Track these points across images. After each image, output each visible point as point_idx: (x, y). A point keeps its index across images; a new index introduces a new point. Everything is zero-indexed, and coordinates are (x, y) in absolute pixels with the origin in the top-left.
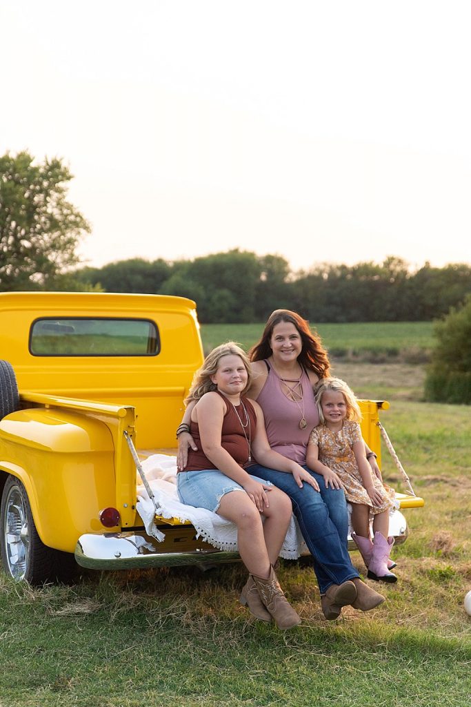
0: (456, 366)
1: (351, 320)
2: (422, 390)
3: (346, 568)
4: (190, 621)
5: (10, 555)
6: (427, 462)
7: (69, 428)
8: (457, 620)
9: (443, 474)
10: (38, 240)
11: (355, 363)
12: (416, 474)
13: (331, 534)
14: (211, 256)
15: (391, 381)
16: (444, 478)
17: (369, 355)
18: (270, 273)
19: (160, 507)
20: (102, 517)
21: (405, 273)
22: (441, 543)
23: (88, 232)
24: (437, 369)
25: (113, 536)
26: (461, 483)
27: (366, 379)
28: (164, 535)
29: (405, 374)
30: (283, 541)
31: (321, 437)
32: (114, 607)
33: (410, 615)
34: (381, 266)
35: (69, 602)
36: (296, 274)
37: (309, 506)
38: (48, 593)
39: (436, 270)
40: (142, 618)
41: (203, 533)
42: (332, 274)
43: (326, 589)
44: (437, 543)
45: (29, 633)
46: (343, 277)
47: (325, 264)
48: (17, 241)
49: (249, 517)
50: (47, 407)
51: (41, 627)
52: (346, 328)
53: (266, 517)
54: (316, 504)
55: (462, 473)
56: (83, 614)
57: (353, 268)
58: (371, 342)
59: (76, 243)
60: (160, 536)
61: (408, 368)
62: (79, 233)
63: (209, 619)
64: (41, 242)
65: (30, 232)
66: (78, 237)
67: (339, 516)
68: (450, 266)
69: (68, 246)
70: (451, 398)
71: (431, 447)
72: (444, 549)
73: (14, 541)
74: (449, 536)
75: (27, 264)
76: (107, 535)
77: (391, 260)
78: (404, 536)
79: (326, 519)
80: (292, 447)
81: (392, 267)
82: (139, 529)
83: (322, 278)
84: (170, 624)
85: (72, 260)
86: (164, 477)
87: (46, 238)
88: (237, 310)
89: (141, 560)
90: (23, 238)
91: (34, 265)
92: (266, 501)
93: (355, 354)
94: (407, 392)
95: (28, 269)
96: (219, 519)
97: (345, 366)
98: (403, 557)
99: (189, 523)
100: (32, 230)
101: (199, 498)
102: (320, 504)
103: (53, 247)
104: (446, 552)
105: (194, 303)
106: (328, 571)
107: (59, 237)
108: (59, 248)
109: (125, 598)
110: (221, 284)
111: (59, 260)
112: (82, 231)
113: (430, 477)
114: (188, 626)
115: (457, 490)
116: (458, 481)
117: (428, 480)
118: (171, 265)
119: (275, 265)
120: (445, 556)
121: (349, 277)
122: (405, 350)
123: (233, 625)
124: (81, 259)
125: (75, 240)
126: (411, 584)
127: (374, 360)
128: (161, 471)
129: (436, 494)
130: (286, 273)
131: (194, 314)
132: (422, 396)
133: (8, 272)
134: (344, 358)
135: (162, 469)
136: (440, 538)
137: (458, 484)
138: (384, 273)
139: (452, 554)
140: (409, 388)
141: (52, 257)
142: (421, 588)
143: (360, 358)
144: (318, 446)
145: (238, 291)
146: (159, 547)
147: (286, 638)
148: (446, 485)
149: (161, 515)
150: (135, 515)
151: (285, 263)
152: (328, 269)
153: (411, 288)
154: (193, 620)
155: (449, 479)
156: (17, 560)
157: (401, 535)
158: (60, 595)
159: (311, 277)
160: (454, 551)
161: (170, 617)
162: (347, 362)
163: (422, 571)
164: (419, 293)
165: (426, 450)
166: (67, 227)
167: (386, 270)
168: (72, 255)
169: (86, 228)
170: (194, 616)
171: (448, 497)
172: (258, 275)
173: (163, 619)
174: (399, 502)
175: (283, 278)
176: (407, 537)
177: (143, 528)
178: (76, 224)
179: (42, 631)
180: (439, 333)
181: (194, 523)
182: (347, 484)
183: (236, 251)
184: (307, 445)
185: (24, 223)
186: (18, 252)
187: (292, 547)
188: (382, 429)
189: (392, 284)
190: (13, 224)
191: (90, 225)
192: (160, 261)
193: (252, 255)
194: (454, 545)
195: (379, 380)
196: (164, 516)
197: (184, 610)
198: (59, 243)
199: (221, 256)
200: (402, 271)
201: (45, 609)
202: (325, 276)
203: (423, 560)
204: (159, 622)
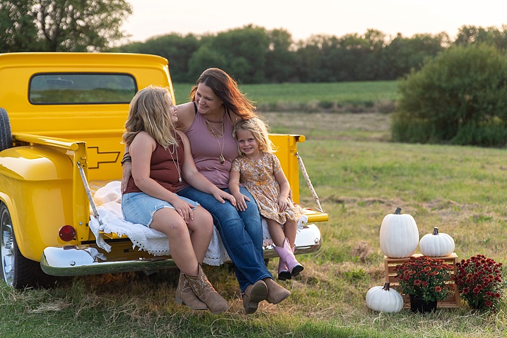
0: (417, 114)
1: (340, 80)
2: (389, 134)
3: (259, 271)
4: (138, 317)
5: (5, 265)
6: (372, 187)
7: (44, 160)
8: (358, 312)
9: (382, 196)
10: (90, 20)
11: (340, 113)
12: (360, 196)
13: (247, 243)
14: (230, 31)
15: (367, 127)
16: (382, 200)
17: (350, 106)
18: (277, 44)
19: (102, 224)
20: (60, 233)
21: (382, 42)
22: (360, 251)
23: (130, 13)
24: (402, 116)
25: (73, 248)
26: (395, 203)
27: (348, 125)
28: (110, 247)
29: (379, 121)
30: (207, 250)
31: (241, 165)
32: (80, 306)
33: (321, 309)
34: (364, 37)
35: (44, 302)
36: (297, 44)
37: (227, 222)
38: (29, 296)
39: (406, 40)
40: (100, 314)
41: (138, 244)
42: (325, 44)
43: (245, 289)
44: (356, 251)
45: (6, 328)
46: (333, 47)
47: (319, 36)
48: (74, 20)
49: (177, 228)
50: (31, 144)
51: (17, 323)
52: (334, 86)
53: (192, 231)
54: (233, 220)
55: (398, 195)
56: (54, 312)
57: (342, 39)
58: (353, 96)
59: (120, 22)
60: (107, 248)
61: (381, 116)
62: (122, 14)
63: (154, 315)
64: (92, 21)
65: (84, 14)
66: (122, 18)
67: (254, 228)
68: (417, 36)
69: (114, 24)
70: (412, 139)
71: (380, 175)
72: (361, 255)
73: (8, 254)
74: (366, 245)
75: (81, 38)
76: (66, 248)
77: (371, 32)
78: (318, 245)
79: (242, 232)
80: (217, 173)
81: (371, 38)
82: (91, 243)
83: (318, 48)
84: (121, 318)
85: (117, 36)
86: (117, 200)
87: (96, 19)
88: (251, 74)
89: (98, 267)
90: (79, 18)
91: (87, 39)
92: (192, 214)
93: (339, 106)
94: (379, 135)
95: (83, 43)
96: (151, 233)
97: (332, 115)
98: (328, 262)
99: (126, 237)
100: (85, 12)
101: (136, 214)
102: (237, 219)
103: (102, 25)
104: (363, 257)
105: (166, 60)
106: (245, 274)
107: (107, 17)
108: (107, 26)
109: (88, 298)
110: (239, 54)
111: (106, 36)
112: (125, 12)
113: (371, 199)
114: (136, 320)
115: (390, 209)
116: (392, 202)
117: (368, 201)
118: (199, 39)
119: (281, 37)
120: (363, 261)
121: (338, 46)
122: (379, 102)
123: (172, 319)
124: (124, 34)
125: (119, 20)
126: (328, 284)
127: (354, 111)
128: (115, 195)
129: (372, 212)
130: (289, 44)
131: (166, 68)
132: (390, 138)
133: (67, 45)
134: (331, 109)
135: (116, 193)
136: (360, 247)
137: (391, 204)
138: (366, 43)
139: (367, 259)
140: (380, 131)
141: (102, 33)
142: (336, 287)
143: (344, 109)
144: (240, 172)
145: (252, 59)
146: (109, 257)
147: (213, 330)
148: (382, 205)
149: (103, 230)
150: (88, 230)
151: (289, 36)
152: (321, 40)
153: (386, 54)
154: (141, 315)
155: (385, 201)
156: (11, 269)
157: (316, 244)
158: (37, 297)
159: (308, 47)
160: (369, 257)
161: (123, 313)
162: (333, 112)
163: (340, 273)
164: (393, 58)
165: (376, 178)
166: (113, 10)
167: (367, 41)
168: (117, 31)
169: (129, 10)
170: (143, 312)
171: (381, 214)
172: (267, 46)
173: (116, 315)
174: (307, 217)
175: (287, 48)
176: (320, 246)
177: (95, 242)
178: (119, 6)
179: (18, 326)
180: (403, 90)
181: (130, 237)
182: (262, 203)
183: (250, 26)
184: (230, 171)
185: (79, 7)
186: (75, 30)
187: (216, 255)
188: (299, 158)
189: (372, 51)
190: (71, 8)
191: (131, 8)
192: (190, 35)
193: (263, 29)
194: (371, 251)
195: (357, 126)
196: (105, 232)
197: (134, 307)
198: (107, 22)
199: (238, 31)
200: (380, 41)
201: (23, 309)
202: (320, 46)
203: (342, 264)
204: (112, 318)
